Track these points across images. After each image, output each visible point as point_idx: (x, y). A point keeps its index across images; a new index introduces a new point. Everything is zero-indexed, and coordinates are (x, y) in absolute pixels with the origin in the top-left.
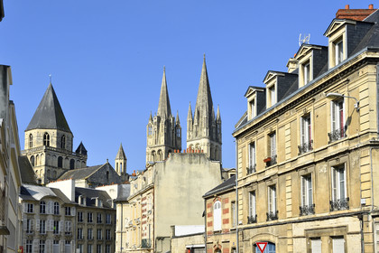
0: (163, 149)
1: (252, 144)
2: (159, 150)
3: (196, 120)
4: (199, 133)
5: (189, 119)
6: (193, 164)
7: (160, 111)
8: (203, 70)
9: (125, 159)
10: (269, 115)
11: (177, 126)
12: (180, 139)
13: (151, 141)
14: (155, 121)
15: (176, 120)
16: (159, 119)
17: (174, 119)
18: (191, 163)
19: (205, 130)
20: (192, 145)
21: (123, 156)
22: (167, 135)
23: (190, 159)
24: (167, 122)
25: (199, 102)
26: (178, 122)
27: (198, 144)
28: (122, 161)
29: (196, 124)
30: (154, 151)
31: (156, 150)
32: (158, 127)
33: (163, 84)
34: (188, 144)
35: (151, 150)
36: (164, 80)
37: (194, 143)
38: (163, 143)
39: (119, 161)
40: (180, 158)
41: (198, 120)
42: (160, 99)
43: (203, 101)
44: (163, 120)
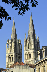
0: (14, 55)
1: (40, 68)
2: (12, 55)
3: (28, 41)
4: (30, 47)
5: (25, 41)
6: (24, 69)
7: (12, 37)
8: (31, 19)
10: (43, 60)
11: (20, 44)
12: (21, 49)
13: (8, 51)
14: (10, 42)
15: (19, 41)
16: (12, 41)
17: (18, 40)
18: (23, 69)
19: (32, 46)
20: (26, 53)
22: (15, 48)
23: (23, 67)
24: (15, 42)
25: (29, 33)
26: (20, 42)
27: (29, 52)
29: (28, 43)
30: (9, 56)
31: (11, 55)
32: (11, 44)
33: (13, 25)
34: (25, 52)
35: (8, 55)
36: (14, 23)
37: (28, 52)
38: (13, 52)
40: (19, 67)
41: (29, 41)
42: (12, 32)
43: (31, 32)
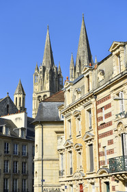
0: (48, 94)
2: (45, 96)
3: (78, 68)
5: (71, 67)
7: (45, 62)
9: (24, 94)
13: (37, 88)
14: (41, 70)
15: (59, 70)
16: (44, 68)
17: (57, 68)
21: (22, 91)
24: (52, 71)
25: (80, 53)
26: (60, 72)
28: (21, 96)
29: (78, 71)
30: (40, 97)
31: (42, 95)
32: (44, 75)
33: (47, 39)
35: (37, 96)
38: (48, 89)
39: (18, 96)
41: (80, 68)
42: (45, 52)
43: (84, 52)
44: (48, 69)
